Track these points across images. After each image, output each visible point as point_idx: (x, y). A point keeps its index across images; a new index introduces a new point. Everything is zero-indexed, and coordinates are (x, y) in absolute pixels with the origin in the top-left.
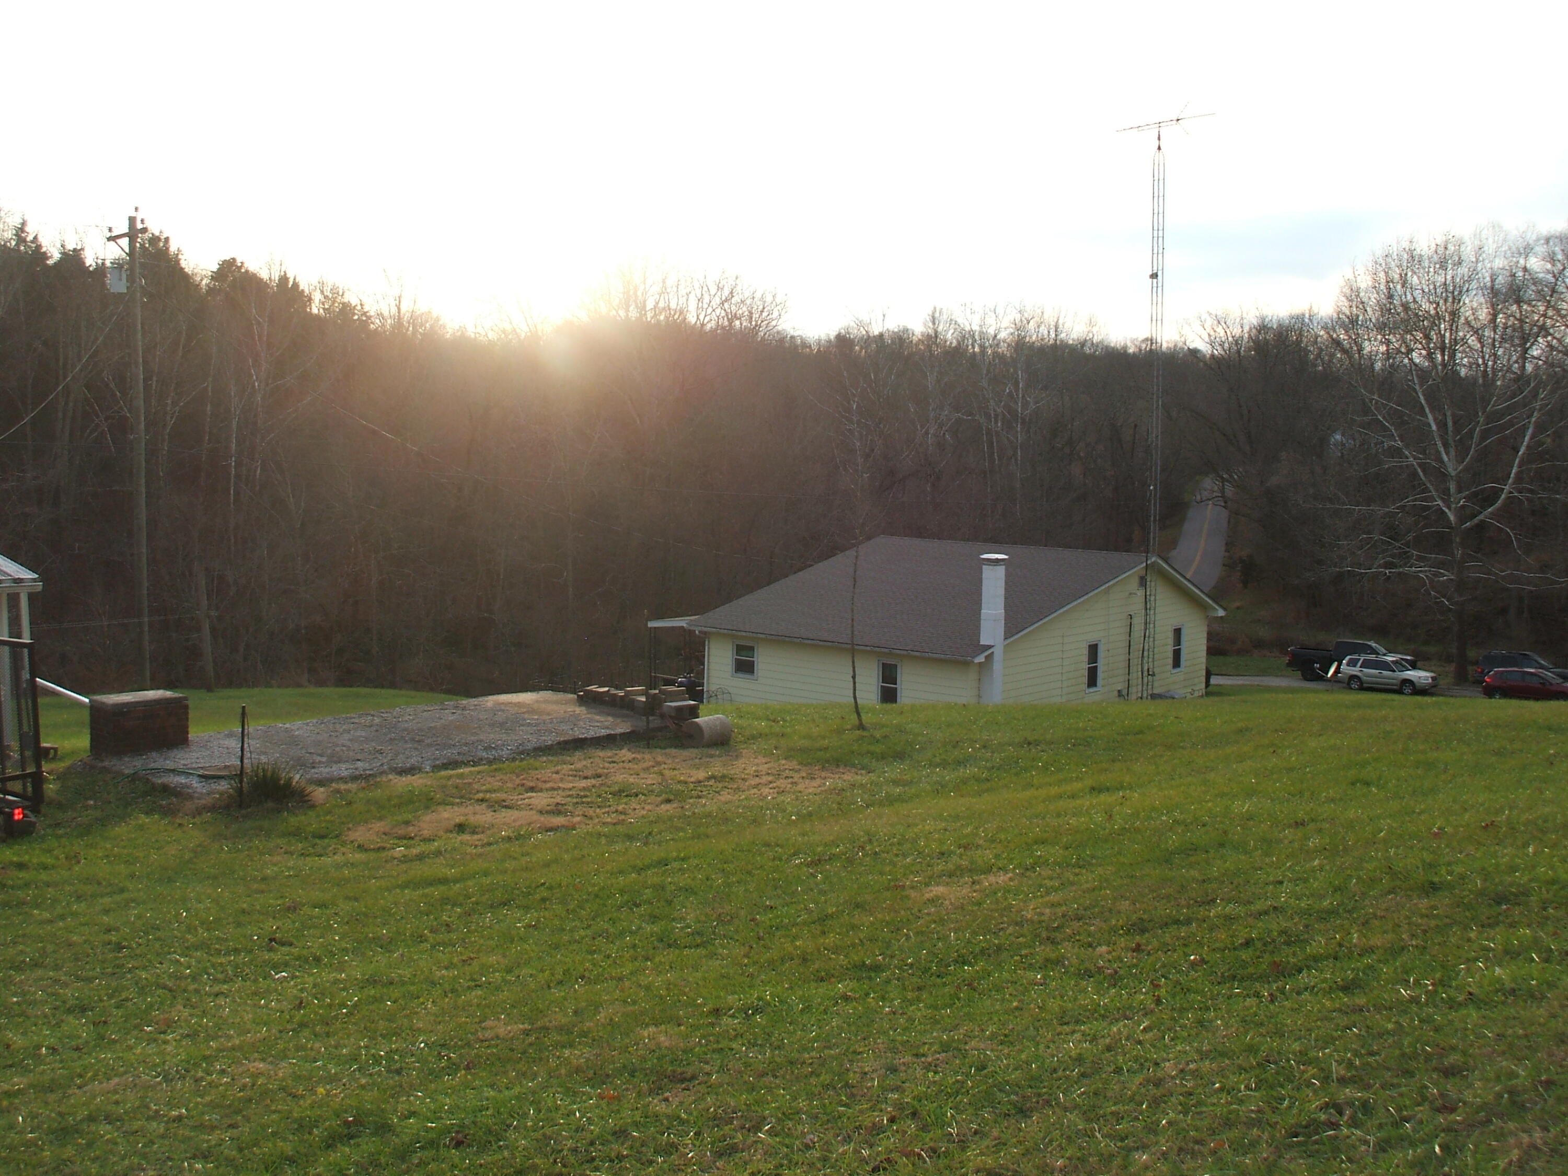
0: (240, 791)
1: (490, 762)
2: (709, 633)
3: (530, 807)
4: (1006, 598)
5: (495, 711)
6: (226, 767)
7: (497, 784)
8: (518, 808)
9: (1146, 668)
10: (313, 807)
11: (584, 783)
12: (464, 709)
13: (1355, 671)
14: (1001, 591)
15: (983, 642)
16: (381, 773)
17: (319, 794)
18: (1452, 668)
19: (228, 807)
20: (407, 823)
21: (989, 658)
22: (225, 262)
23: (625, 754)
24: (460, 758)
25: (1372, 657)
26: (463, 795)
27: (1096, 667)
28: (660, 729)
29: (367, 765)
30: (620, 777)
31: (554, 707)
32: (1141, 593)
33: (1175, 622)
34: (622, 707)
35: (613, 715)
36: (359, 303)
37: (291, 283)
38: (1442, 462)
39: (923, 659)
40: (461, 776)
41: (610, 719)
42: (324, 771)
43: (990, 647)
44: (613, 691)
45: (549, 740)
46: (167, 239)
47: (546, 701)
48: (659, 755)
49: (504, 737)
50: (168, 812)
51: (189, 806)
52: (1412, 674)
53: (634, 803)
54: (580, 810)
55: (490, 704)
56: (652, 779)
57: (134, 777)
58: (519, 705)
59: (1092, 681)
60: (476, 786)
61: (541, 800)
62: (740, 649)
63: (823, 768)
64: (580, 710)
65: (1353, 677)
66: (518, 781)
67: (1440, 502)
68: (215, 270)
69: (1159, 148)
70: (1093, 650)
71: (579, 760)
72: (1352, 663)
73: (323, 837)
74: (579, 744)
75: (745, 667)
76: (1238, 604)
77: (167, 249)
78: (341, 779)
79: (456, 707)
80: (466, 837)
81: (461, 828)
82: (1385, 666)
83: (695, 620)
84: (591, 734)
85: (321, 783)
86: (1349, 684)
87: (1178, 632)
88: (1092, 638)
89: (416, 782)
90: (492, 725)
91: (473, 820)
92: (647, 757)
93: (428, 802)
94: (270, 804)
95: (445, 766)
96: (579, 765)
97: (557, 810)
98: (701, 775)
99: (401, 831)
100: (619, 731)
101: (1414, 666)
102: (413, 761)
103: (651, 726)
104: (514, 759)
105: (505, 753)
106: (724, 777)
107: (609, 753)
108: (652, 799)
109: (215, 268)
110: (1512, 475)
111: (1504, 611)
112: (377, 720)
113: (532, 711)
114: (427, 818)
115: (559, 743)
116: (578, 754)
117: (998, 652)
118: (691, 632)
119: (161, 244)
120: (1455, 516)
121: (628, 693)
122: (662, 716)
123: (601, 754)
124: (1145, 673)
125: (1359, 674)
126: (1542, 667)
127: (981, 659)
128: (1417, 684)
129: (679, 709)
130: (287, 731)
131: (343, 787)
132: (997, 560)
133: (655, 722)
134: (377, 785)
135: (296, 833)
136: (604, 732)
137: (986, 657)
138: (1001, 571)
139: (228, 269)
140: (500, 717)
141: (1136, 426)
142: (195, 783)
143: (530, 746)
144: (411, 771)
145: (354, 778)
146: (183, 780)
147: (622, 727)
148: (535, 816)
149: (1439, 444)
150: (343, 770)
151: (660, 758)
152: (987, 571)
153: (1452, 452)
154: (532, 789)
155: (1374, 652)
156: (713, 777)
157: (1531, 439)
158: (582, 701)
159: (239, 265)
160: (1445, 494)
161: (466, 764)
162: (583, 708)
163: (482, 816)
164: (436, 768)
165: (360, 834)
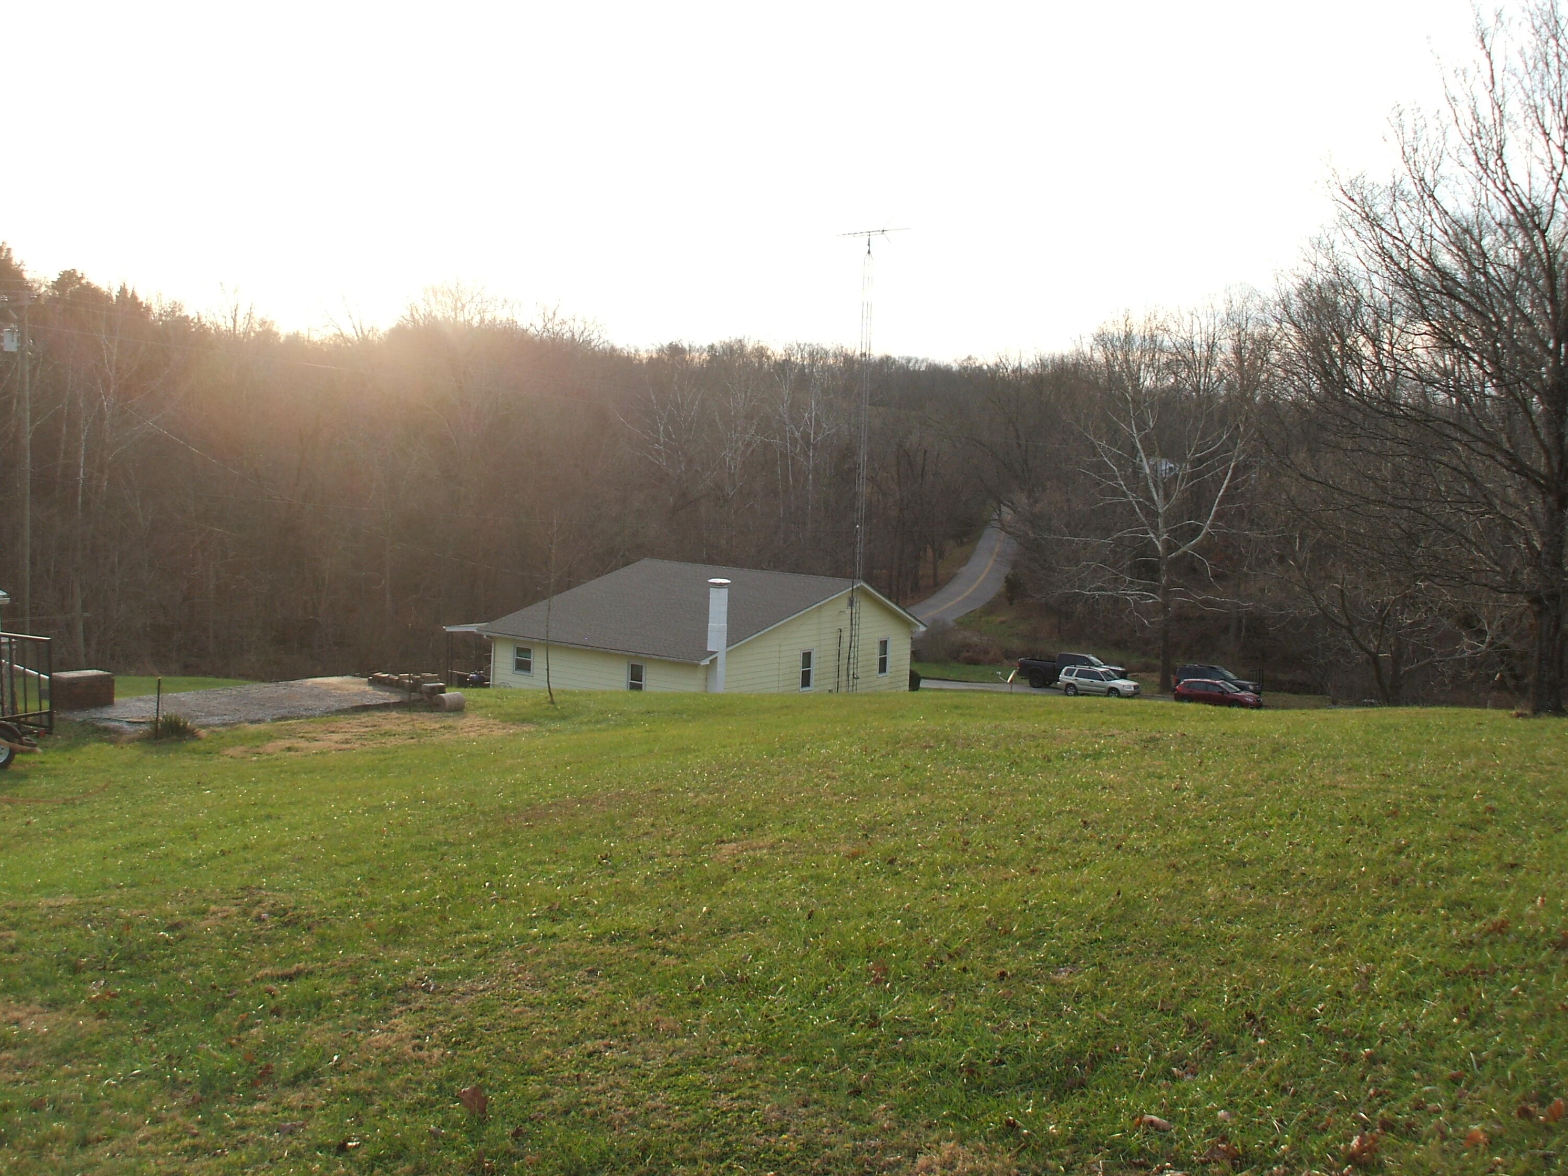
0: (156, 728)
1: (308, 717)
2: (496, 637)
3: (330, 740)
4: (728, 615)
5: (312, 688)
6: (143, 717)
7: (311, 729)
8: (323, 740)
9: (851, 673)
10: (200, 739)
11: (364, 730)
12: (292, 686)
13: (1071, 679)
14: (725, 609)
15: (710, 648)
16: (240, 722)
17: (203, 733)
18: (1156, 678)
19: (148, 739)
20: (258, 747)
21: (713, 661)
22: (65, 272)
23: (394, 714)
24: (290, 715)
25: (1086, 668)
26: (291, 734)
27: (809, 671)
28: (419, 701)
29: (231, 718)
30: (386, 727)
31: (352, 686)
32: (848, 611)
33: (882, 636)
34: (397, 687)
35: (390, 692)
36: (196, 315)
37: (129, 296)
38: (1151, 499)
39: (660, 661)
40: (290, 724)
41: (388, 694)
42: (204, 721)
43: (714, 653)
44: (392, 676)
45: (346, 705)
46: (9, 250)
47: (347, 683)
48: (415, 716)
49: (317, 703)
50: (112, 742)
51: (124, 738)
52: (1120, 683)
53: (392, 739)
54: (359, 742)
55: (309, 684)
56: (407, 728)
57: (83, 723)
58: (328, 684)
59: (806, 681)
60: (299, 730)
61: (336, 737)
62: (520, 651)
63: (514, 724)
64: (369, 688)
65: (1069, 685)
66: (324, 728)
67: (1152, 535)
68: (56, 280)
69: (869, 252)
70: (807, 657)
71: (364, 718)
72: (1069, 673)
73: (210, 753)
74: (366, 708)
75: (523, 666)
76: (1003, 619)
77: (10, 259)
78: (216, 725)
79: (287, 685)
80: (292, 753)
81: (289, 749)
82: (1095, 676)
83: (484, 627)
84: (374, 702)
85: (203, 726)
86: (1066, 691)
87: (884, 644)
88: (806, 648)
89: (262, 727)
90: (310, 696)
91: (296, 745)
92: (407, 717)
93: (270, 738)
94: (175, 737)
95: (279, 719)
96: (364, 720)
97: (347, 742)
98: (437, 726)
99: (255, 750)
100: (392, 701)
101: (1123, 676)
102: (259, 716)
103: (412, 698)
104: (323, 716)
105: (317, 713)
106: (450, 727)
107: (384, 714)
108: (403, 737)
109: (55, 278)
110: (1213, 513)
111: (1226, 629)
112: (234, 692)
113: (337, 688)
114: (270, 744)
115: (352, 708)
116: (364, 714)
117: (721, 658)
118: (481, 636)
119: (4, 254)
120: (1162, 546)
121: (401, 678)
122: (421, 692)
123: (378, 716)
124: (851, 677)
125: (1074, 682)
126: (1226, 679)
127: (706, 662)
128: (1121, 692)
129: (433, 688)
130: (176, 697)
131: (217, 729)
132: (721, 585)
133: (415, 696)
134: (237, 729)
135: (194, 751)
136: (382, 702)
137: (711, 661)
138: (725, 592)
139: (68, 279)
140: (316, 692)
141: (926, 452)
142: (126, 726)
143: (333, 709)
144: (259, 721)
145: (224, 725)
146: (117, 724)
147: (394, 698)
148: (332, 744)
149: (1151, 485)
150: (216, 720)
151: (414, 717)
152: (713, 592)
153: (1161, 493)
154: (333, 732)
155: (1091, 664)
156: (444, 727)
157: (1230, 482)
158: (371, 683)
159: (80, 276)
160: (1155, 528)
161: (292, 718)
162: (371, 688)
163: (302, 744)
164: (274, 720)
165: (231, 751)
